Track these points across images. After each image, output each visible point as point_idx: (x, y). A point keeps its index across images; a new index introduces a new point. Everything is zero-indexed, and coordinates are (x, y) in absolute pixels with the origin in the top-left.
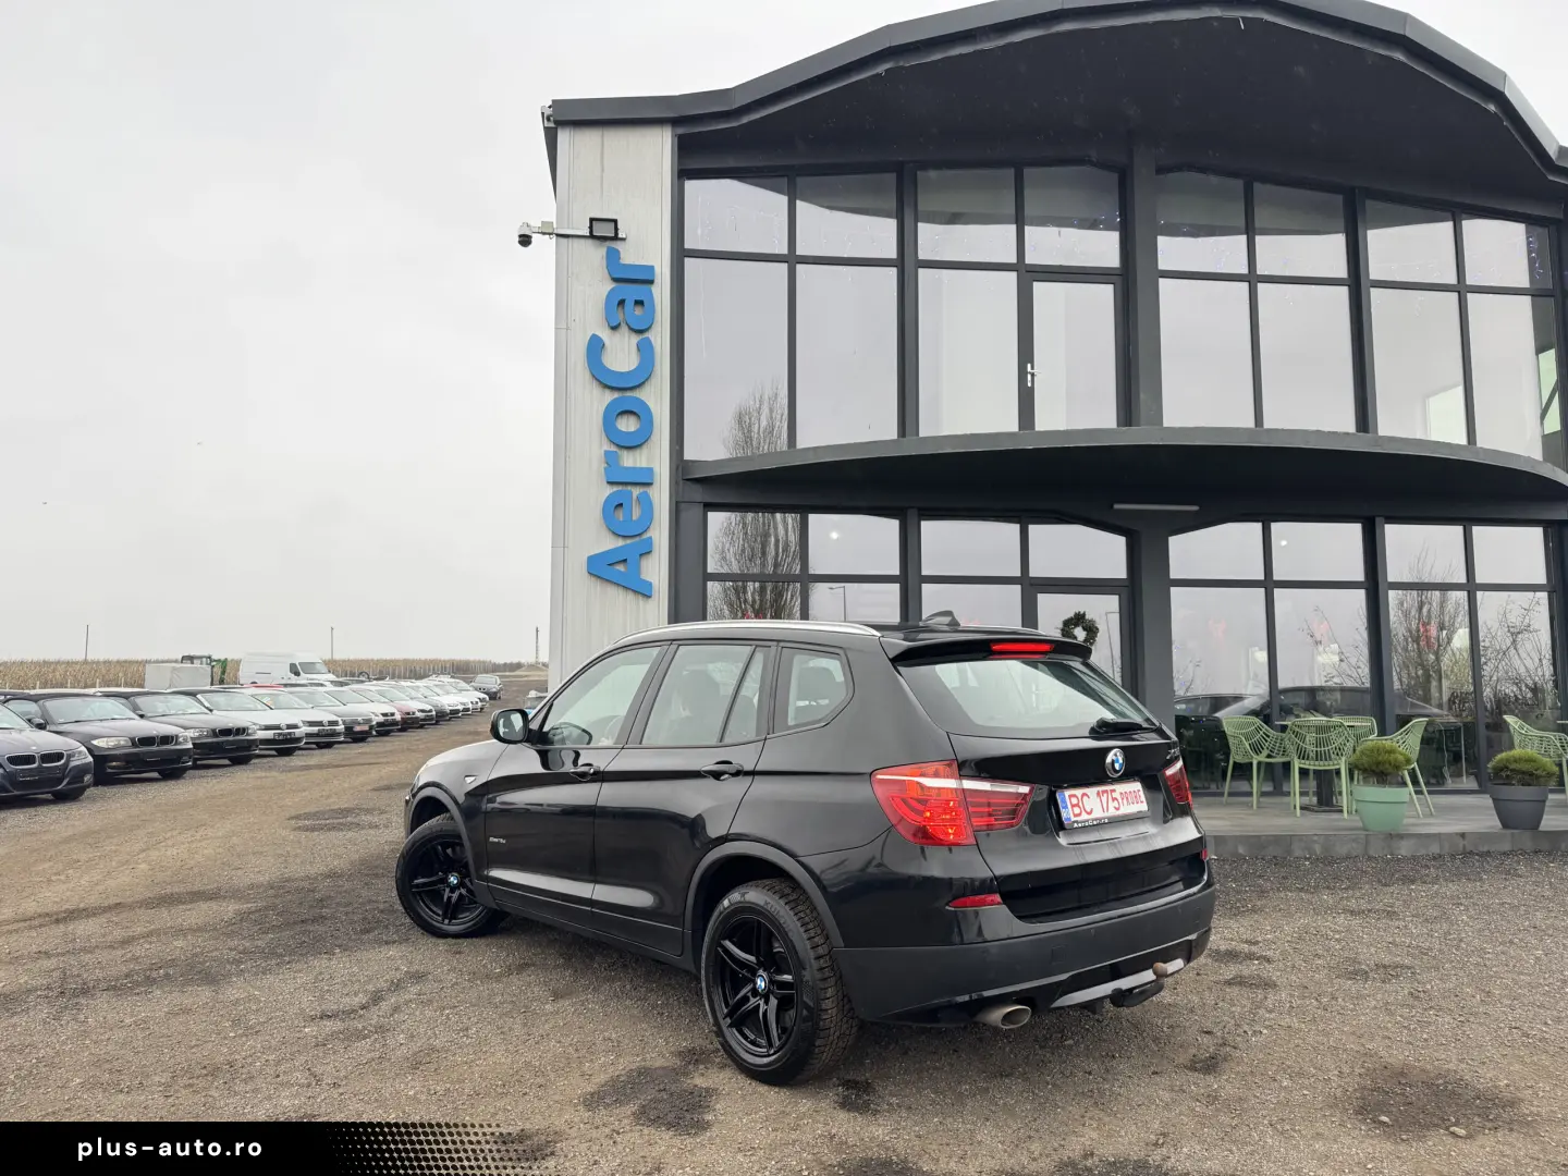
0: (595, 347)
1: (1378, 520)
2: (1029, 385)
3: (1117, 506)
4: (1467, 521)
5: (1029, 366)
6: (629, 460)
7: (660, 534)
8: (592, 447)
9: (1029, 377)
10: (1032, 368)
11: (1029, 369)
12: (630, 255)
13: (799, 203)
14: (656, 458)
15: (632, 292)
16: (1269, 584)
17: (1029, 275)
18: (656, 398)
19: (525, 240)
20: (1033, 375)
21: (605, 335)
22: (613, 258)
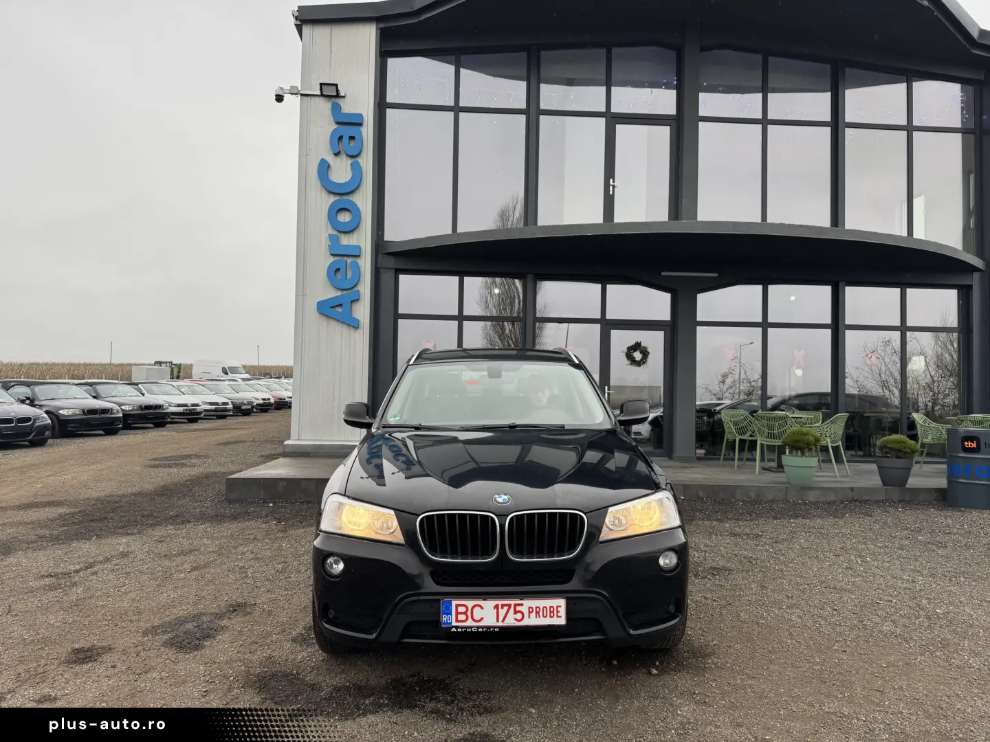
0: (324, 168)
1: (841, 284)
2: (611, 193)
3: (663, 274)
4: (903, 285)
5: (611, 180)
6: (345, 240)
7: (365, 289)
8: (322, 231)
9: (611, 187)
10: (614, 182)
11: (611, 183)
12: (348, 107)
13: (463, 71)
14: (363, 240)
15: (347, 131)
16: (765, 325)
17: (614, 119)
18: (364, 201)
19: (279, 98)
20: (614, 186)
21: (330, 159)
22: (336, 109)
